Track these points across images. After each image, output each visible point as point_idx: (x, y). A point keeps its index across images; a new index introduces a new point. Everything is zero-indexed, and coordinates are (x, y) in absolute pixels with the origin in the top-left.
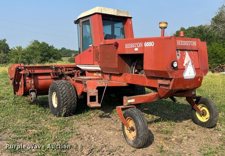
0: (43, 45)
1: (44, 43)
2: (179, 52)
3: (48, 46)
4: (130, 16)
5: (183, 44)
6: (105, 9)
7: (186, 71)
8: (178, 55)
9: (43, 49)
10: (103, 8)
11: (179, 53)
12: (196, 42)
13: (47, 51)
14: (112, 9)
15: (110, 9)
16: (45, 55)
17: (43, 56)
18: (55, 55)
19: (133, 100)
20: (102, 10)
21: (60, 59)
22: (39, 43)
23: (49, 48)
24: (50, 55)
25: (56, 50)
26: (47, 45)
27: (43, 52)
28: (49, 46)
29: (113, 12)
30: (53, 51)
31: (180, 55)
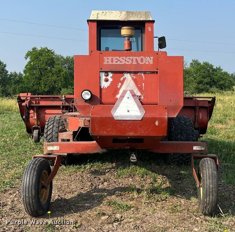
0: (204, 66)
1: (206, 64)
2: (111, 75)
3: (213, 68)
4: (151, 19)
5: (119, 63)
6: (104, 13)
7: (118, 106)
8: (107, 80)
9: (203, 72)
10: (100, 12)
11: (109, 77)
12: (152, 58)
13: (210, 76)
14: (118, 12)
15: (112, 11)
16: (207, 81)
17: (204, 83)
18: (222, 82)
19: (56, 147)
20: (99, 15)
21: (230, 89)
22: (199, 64)
23: (214, 70)
24: (214, 81)
25: (226, 74)
26: (211, 67)
27: (204, 77)
28: (215, 67)
29: (118, 16)
30: (219, 75)
31: (111, 80)
